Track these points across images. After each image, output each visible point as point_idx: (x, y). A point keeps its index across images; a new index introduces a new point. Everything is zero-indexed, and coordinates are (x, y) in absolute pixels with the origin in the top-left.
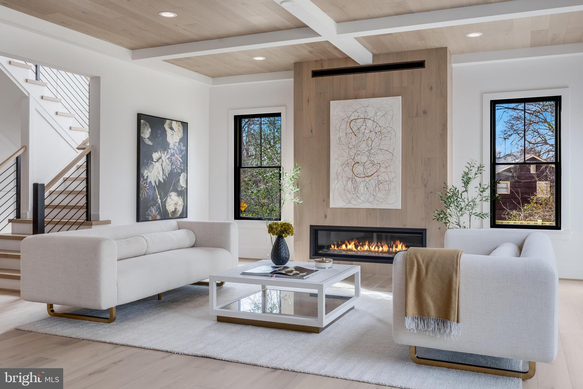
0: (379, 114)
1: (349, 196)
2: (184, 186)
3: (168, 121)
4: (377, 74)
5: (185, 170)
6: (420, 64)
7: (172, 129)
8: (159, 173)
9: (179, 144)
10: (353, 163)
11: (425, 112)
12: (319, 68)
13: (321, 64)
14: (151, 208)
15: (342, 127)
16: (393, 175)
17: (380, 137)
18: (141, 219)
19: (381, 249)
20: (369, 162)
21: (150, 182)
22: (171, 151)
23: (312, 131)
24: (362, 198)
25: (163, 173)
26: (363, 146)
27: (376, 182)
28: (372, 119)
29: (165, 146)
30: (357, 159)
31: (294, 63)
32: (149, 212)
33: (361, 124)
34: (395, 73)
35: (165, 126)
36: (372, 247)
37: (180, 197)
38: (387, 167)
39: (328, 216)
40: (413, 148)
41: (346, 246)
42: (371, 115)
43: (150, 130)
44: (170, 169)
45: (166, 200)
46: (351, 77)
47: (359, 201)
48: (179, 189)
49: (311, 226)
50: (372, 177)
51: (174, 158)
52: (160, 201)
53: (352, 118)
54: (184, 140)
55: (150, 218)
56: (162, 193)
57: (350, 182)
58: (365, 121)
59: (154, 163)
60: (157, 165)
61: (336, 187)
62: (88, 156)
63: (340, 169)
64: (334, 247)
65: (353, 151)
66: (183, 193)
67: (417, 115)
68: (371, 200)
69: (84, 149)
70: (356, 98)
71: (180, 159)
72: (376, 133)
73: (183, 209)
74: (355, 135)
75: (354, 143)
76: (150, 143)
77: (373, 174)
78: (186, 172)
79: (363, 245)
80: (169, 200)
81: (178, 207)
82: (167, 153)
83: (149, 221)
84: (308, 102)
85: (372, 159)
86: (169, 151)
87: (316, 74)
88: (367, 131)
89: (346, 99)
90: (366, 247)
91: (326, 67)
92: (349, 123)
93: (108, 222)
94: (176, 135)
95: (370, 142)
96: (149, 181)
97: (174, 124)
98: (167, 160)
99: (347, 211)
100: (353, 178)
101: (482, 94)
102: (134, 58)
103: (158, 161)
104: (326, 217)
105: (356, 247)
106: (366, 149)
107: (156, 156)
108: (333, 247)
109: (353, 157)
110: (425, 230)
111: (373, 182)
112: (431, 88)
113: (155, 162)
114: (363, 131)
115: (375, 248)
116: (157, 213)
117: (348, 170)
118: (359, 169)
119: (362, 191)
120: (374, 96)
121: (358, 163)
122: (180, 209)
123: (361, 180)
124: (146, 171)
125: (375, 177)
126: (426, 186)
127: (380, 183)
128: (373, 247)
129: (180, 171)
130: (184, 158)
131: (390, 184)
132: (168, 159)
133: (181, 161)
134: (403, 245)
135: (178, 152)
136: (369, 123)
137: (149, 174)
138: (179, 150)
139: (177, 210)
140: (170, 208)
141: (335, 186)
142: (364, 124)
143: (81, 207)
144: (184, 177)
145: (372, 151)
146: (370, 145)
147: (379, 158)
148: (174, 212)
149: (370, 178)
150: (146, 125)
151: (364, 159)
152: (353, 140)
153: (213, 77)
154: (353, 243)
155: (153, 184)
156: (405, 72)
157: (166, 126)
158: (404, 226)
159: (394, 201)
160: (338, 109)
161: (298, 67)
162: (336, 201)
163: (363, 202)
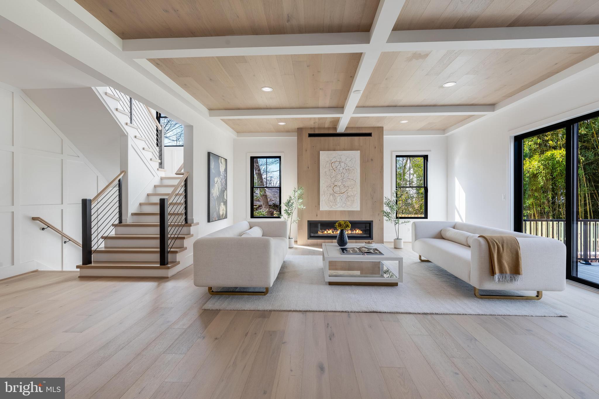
0: (348, 159)
1: (331, 204)
2: (226, 199)
3: (220, 158)
4: (346, 138)
5: (226, 188)
6: (369, 135)
7: (221, 163)
8: (217, 190)
9: (224, 172)
10: (333, 186)
11: (372, 160)
12: (312, 132)
13: (314, 130)
14: (214, 212)
15: (326, 166)
16: (356, 192)
17: (348, 173)
20: (342, 185)
22: (221, 177)
23: (308, 168)
24: (339, 205)
25: (219, 190)
26: (339, 176)
27: (347, 196)
28: (344, 162)
29: (219, 174)
30: (336, 183)
31: (297, 128)
33: (338, 164)
34: (356, 138)
35: (219, 161)
37: (225, 206)
38: (352, 188)
39: (318, 215)
41: (327, 232)
42: (343, 160)
43: (214, 163)
46: (331, 138)
47: (337, 206)
48: (224, 201)
49: (308, 221)
51: (222, 181)
52: (217, 208)
53: (332, 161)
54: (226, 170)
57: (331, 196)
58: (340, 163)
63: (326, 189)
65: (333, 179)
66: (226, 203)
67: (368, 161)
68: (343, 206)
70: (334, 150)
72: (346, 170)
73: (225, 213)
74: (335, 171)
75: (334, 175)
77: (344, 192)
78: (226, 190)
80: (220, 207)
84: (306, 150)
85: (344, 184)
87: (310, 135)
88: (341, 169)
89: (329, 150)
91: (317, 132)
92: (331, 164)
94: (223, 166)
95: (343, 174)
96: (213, 196)
97: (222, 160)
98: (220, 183)
99: (329, 212)
100: (333, 194)
102: (211, 116)
106: (341, 178)
107: (216, 180)
108: (319, 232)
109: (333, 183)
110: (372, 221)
111: (345, 196)
112: (375, 148)
113: (216, 184)
114: (339, 168)
117: (330, 189)
118: (337, 189)
119: (339, 201)
120: (344, 149)
121: (336, 186)
123: (338, 195)
125: (346, 193)
126: (372, 198)
127: (348, 197)
130: (226, 181)
131: (354, 198)
133: (225, 183)
136: (343, 164)
137: (213, 191)
138: (224, 177)
140: (221, 212)
141: (323, 198)
142: (340, 165)
144: (226, 193)
145: (344, 180)
146: (343, 176)
147: (348, 183)
148: (223, 215)
149: (343, 194)
150: (212, 160)
151: (340, 184)
152: (333, 173)
153: (238, 132)
155: (215, 198)
156: (362, 138)
158: (361, 219)
159: (356, 207)
160: (324, 155)
161: (300, 131)
162: (324, 207)
163: (339, 207)
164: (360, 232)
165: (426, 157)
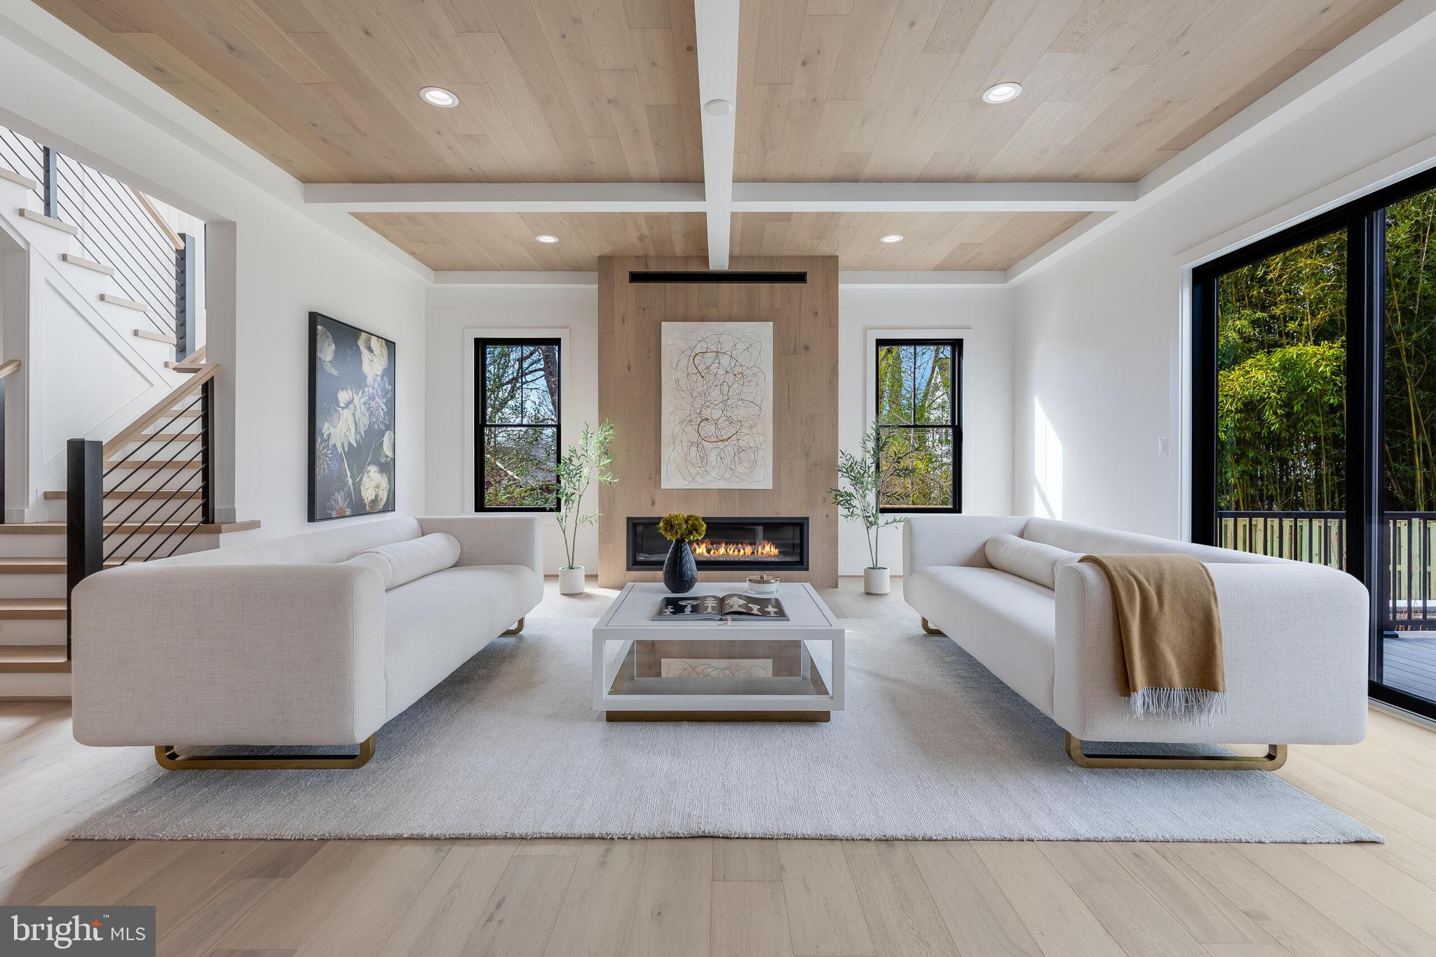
0: (740, 346)
1: (693, 471)
2: (389, 454)
3: (363, 336)
4: (735, 286)
5: (391, 426)
6: (800, 278)
7: (370, 349)
8: (349, 429)
9: (382, 379)
10: (699, 419)
11: (806, 348)
12: (641, 269)
13: (646, 263)
14: (336, 493)
15: (680, 363)
16: (762, 438)
17: (741, 383)
18: (318, 516)
19: (742, 552)
20: (725, 418)
21: (336, 445)
22: (369, 390)
23: (629, 368)
24: (713, 474)
25: (356, 429)
26: (715, 394)
27: (736, 449)
28: (729, 353)
29: (359, 382)
30: (707, 413)
31: (599, 257)
32: (332, 503)
33: (712, 360)
34: (763, 287)
35: (358, 344)
36: (730, 550)
37: (382, 473)
38: (752, 427)
39: (657, 503)
40: (789, 399)
42: (727, 347)
43: (333, 347)
44: (367, 422)
45: (361, 479)
46: (694, 287)
47: (709, 477)
48: (383, 460)
49: (629, 519)
50: (729, 441)
51: (373, 404)
52: (350, 481)
53: (698, 350)
54: (390, 373)
55: (334, 514)
56: (355, 465)
57: (694, 449)
58: (717, 357)
59: (340, 409)
60: (346, 414)
61: (672, 457)
62: (207, 387)
63: (678, 428)
65: (700, 401)
66: (386, 467)
67: (795, 352)
68: (727, 475)
70: (702, 320)
71: (384, 407)
72: (735, 375)
73: (387, 497)
74: (703, 377)
75: (700, 389)
76: (334, 372)
77: (730, 438)
78: (392, 430)
80: (365, 479)
81: (380, 493)
82: (363, 393)
83: (331, 518)
84: (624, 320)
85: (729, 414)
86: (366, 389)
87: (636, 277)
88: (721, 372)
89: (687, 320)
90: (722, 551)
91: (653, 268)
92: (692, 358)
93: (255, 525)
94: (377, 361)
95: (725, 388)
96: (331, 443)
97: (374, 343)
98: (363, 407)
99: (688, 494)
100: (699, 442)
103: (346, 406)
104: (653, 503)
106: (720, 399)
107: (343, 397)
109: (698, 411)
110: (807, 519)
111: (730, 448)
112: (816, 314)
113: (343, 408)
114: (715, 371)
115: (734, 552)
116: (346, 503)
117: (691, 430)
118: (708, 429)
119: (713, 463)
120: (730, 319)
121: (707, 419)
122: (381, 496)
123: (711, 445)
124: (328, 425)
125: (733, 441)
126: (807, 455)
127: (741, 450)
128: (732, 550)
129: (383, 428)
130: (390, 406)
131: (756, 453)
132: (364, 404)
133: (386, 410)
135: (379, 393)
136: (725, 360)
137: (331, 430)
138: (381, 391)
139: (377, 498)
140: (368, 495)
141: (671, 455)
142: (717, 360)
143: (192, 496)
144: (388, 440)
145: (729, 402)
146: (725, 393)
147: (740, 413)
148: (374, 502)
149: (726, 443)
150: (327, 337)
151: (716, 414)
152: (699, 384)
153: (437, 269)
155: (340, 450)
156: (778, 287)
157: (361, 344)
158: (777, 514)
159: (763, 479)
160: (674, 335)
161: (604, 265)
162: (672, 479)
163: (715, 480)
164: (775, 551)
165: (957, 345)
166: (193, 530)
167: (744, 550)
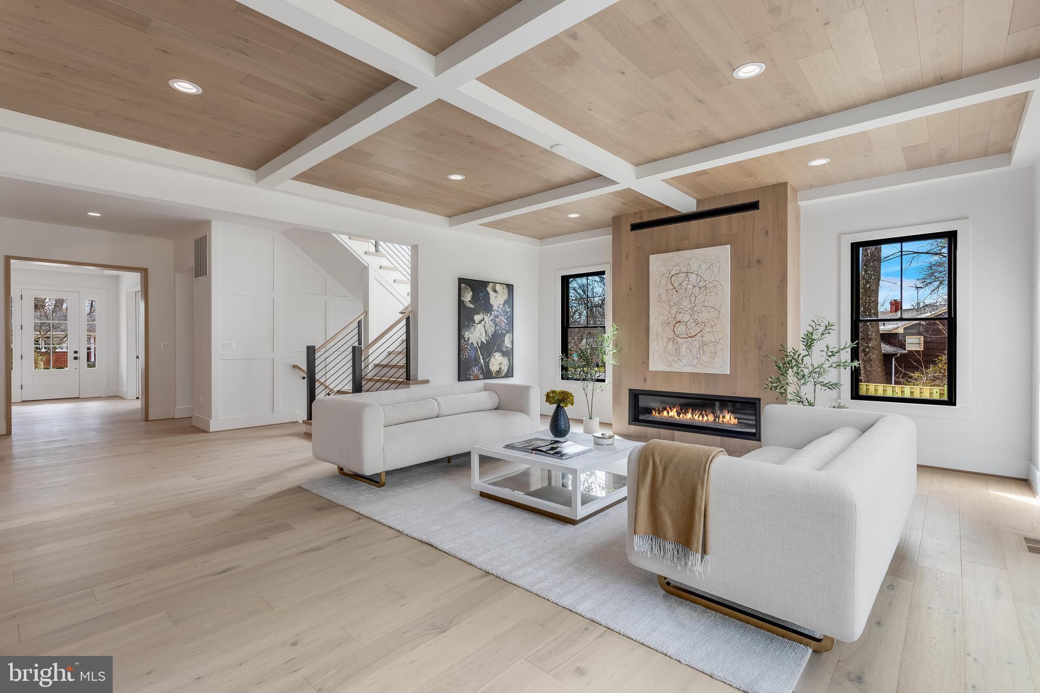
0: (704, 266)
1: (670, 359)
2: (510, 346)
3: (491, 285)
4: (701, 222)
5: (511, 330)
6: (754, 206)
7: (495, 291)
8: (481, 334)
9: (504, 306)
10: (675, 322)
11: (759, 262)
12: (638, 221)
13: (641, 216)
14: (473, 367)
15: (662, 283)
16: (720, 335)
17: (705, 293)
18: (463, 378)
19: (705, 418)
20: (692, 320)
21: (472, 343)
22: (495, 313)
24: (684, 361)
25: (486, 334)
26: (686, 303)
27: (700, 343)
28: (696, 272)
29: (488, 308)
30: (679, 317)
31: (613, 217)
32: (471, 372)
33: (683, 278)
34: (723, 219)
35: (487, 289)
36: (696, 415)
37: (506, 357)
38: (712, 327)
39: (647, 380)
40: (744, 304)
41: (668, 412)
42: (694, 268)
43: (471, 293)
44: (493, 330)
45: (489, 360)
46: (672, 227)
47: (681, 364)
48: (504, 349)
49: (630, 390)
50: (696, 337)
51: (497, 320)
52: (482, 361)
53: (673, 273)
54: (510, 301)
55: (472, 378)
56: (485, 353)
57: (671, 343)
58: (687, 276)
59: (476, 325)
60: (480, 326)
61: (656, 348)
62: (408, 319)
63: (660, 328)
64: (656, 413)
65: (675, 309)
66: (509, 354)
67: (749, 266)
68: (694, 363)
69: (404, 313)
70: (678, 250)
71: (505, 321)
72: (700, 288)
73: (508, 369)
74: (677, 291)
75: (675, 300)
76: (472, 306)
77: (696, 335)
78: (512, 332)
79: (686, 413)
80: (492, 360)
81: (503, 367)
82: (490, 315)
83: (471, 380)
84: (627, 257)
85: (696, 317)
86: (493, 312)
87: (635, 227)
88: (690, 286)
89: (667, 252)
90: (689, 416)
91: (646, 219)
92: (669, 279)
93: (427, 382)
94: (500, 297)
95: (693, 298)
96: (470, 342)
97: (498, 287)
98: (490, 322)
99: (668, 375)
100: (675, 338)
101: (839, 236)
102: (451, 225)
103: (480, 323)
104: (645, 380)
105: (679, 414)
106: (689, 307)
107: (477, 318)
108: (654, 412)
109: (674, 316)
110: (759, 399)
111: (696, 343)
112: (767, 233)
114: (685, 286)
115: (699, 417)
116: (479, 373)
117: (669, 329)
118: (681, 329)
119: (684, 353)
120: (698, 247)
121: (680, 322)
122: (505, 369)
123: (682, 340)
124: (467, 333)
125: (698, 337)
126: (760, 348)
127: (704, 344)
128: (697, 416)
129: (505, 332)
130: (509, 319)
131: (716, 346)
132: (491, 320)
133: (507, 322)
134: (732, 416)
135: (502, 314)
136: (693, 277)
137: (470, 335)
138: (503, 312)
139: (502, 370)
140: (494, 367)
141: (655, 347)
142: (687, 279)
143: (401, 367)
144: (509, 338)
146: (693, 302)
147: (704, 316)
148: (499, 372)
149: (693, 339)
150: (467, 289)
151: (686, 317)
152: (674, 297)
153: (541, 238)
154: (675, 410)
155: (475, 345)
156: (735, 216)
157: (489, 289)
158: (733, 394)
159: (722, 365)
160: (658, 264)
161: (616, 222)
162: (657, 364)
163: (685, 366)
164: (734, 421)
166: (401, 383)
167: (707, 417)
